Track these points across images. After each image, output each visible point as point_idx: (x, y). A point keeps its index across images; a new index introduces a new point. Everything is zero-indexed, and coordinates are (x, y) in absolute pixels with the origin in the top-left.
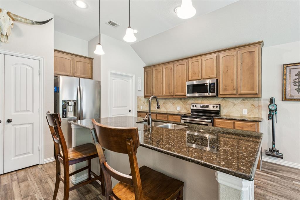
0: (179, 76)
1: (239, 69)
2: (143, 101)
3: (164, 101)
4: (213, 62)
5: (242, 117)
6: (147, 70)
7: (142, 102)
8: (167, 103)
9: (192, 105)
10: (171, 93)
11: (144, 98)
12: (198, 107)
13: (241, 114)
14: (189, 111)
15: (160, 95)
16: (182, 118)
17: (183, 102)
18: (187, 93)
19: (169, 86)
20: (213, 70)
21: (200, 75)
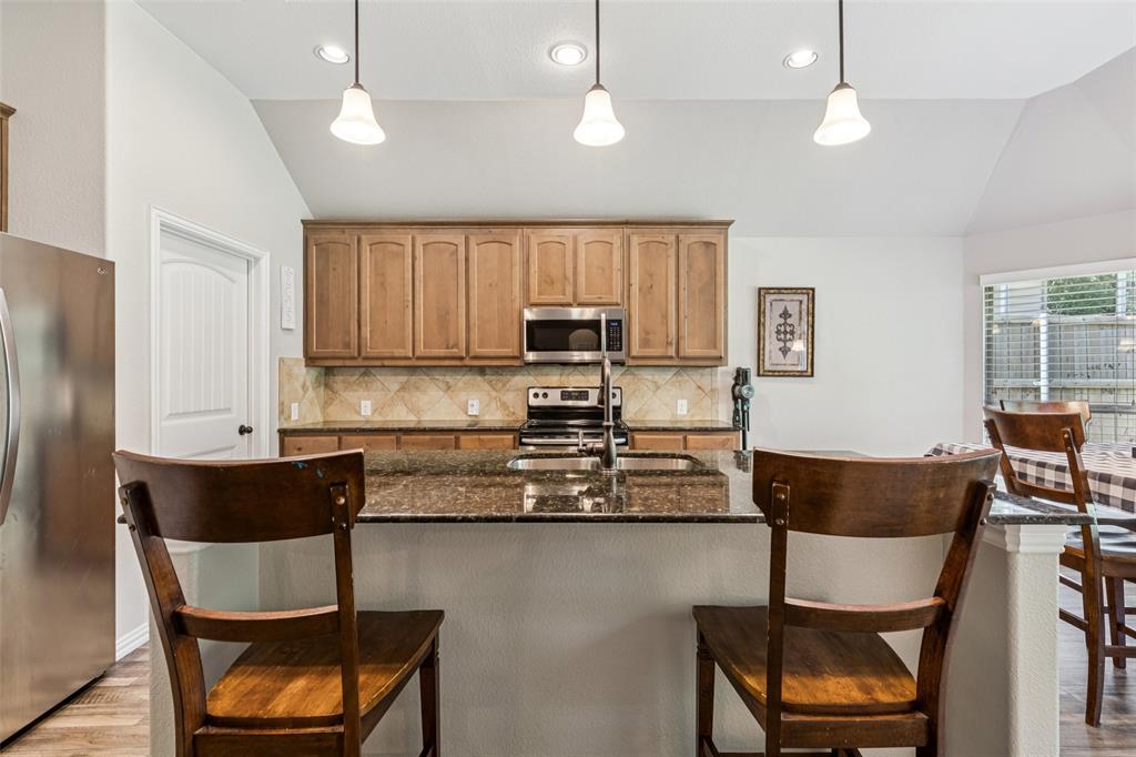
0: (491, 285)
1: (682, 286)
2: (301, 379)
3: (403, 379)
4: (611, 253)
5: (677, 422)
6: (324, 237)
7: (298, 385)
8: (417, 388)
9: (532, 392)
10: (456, 345)
11: (307, 366)
12: (554, 399)
13: (673, 415)
14: (514, 413)
15: (398, 352)
16: (524, 440)
17: (490, 382)
18: (528, 350)
19: (444, 318)
20: (611, 279)
21: (569, 290)
